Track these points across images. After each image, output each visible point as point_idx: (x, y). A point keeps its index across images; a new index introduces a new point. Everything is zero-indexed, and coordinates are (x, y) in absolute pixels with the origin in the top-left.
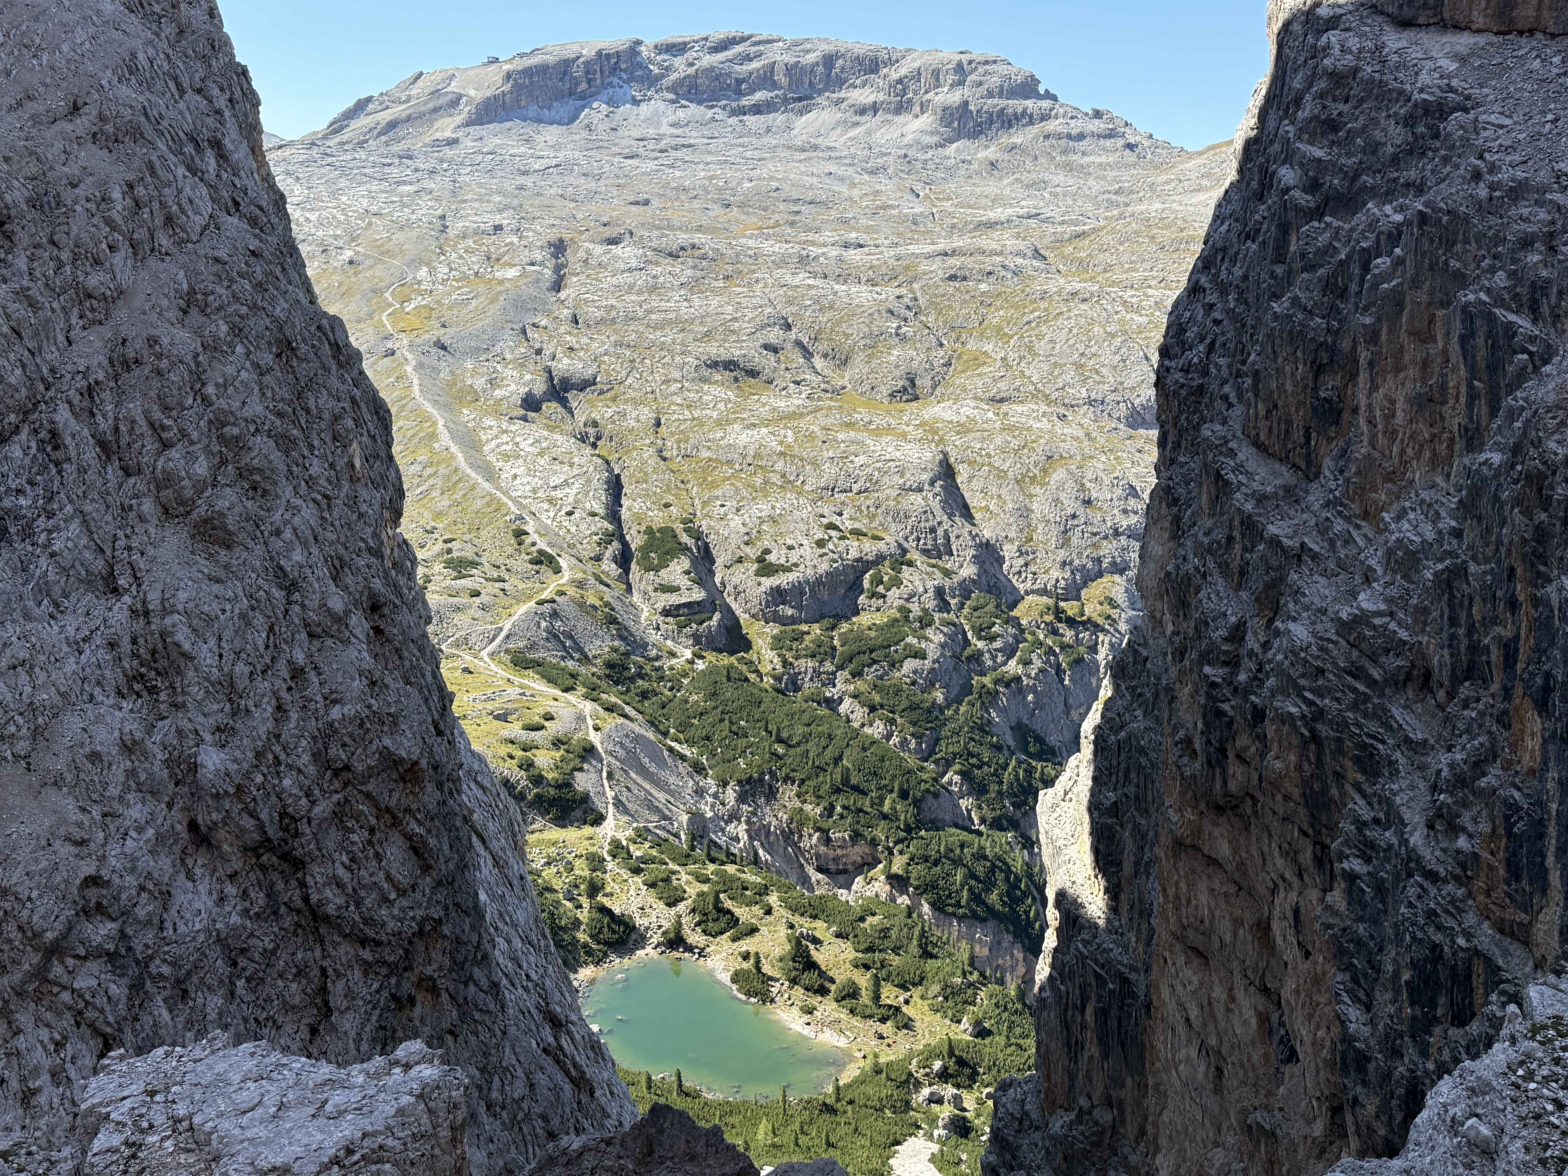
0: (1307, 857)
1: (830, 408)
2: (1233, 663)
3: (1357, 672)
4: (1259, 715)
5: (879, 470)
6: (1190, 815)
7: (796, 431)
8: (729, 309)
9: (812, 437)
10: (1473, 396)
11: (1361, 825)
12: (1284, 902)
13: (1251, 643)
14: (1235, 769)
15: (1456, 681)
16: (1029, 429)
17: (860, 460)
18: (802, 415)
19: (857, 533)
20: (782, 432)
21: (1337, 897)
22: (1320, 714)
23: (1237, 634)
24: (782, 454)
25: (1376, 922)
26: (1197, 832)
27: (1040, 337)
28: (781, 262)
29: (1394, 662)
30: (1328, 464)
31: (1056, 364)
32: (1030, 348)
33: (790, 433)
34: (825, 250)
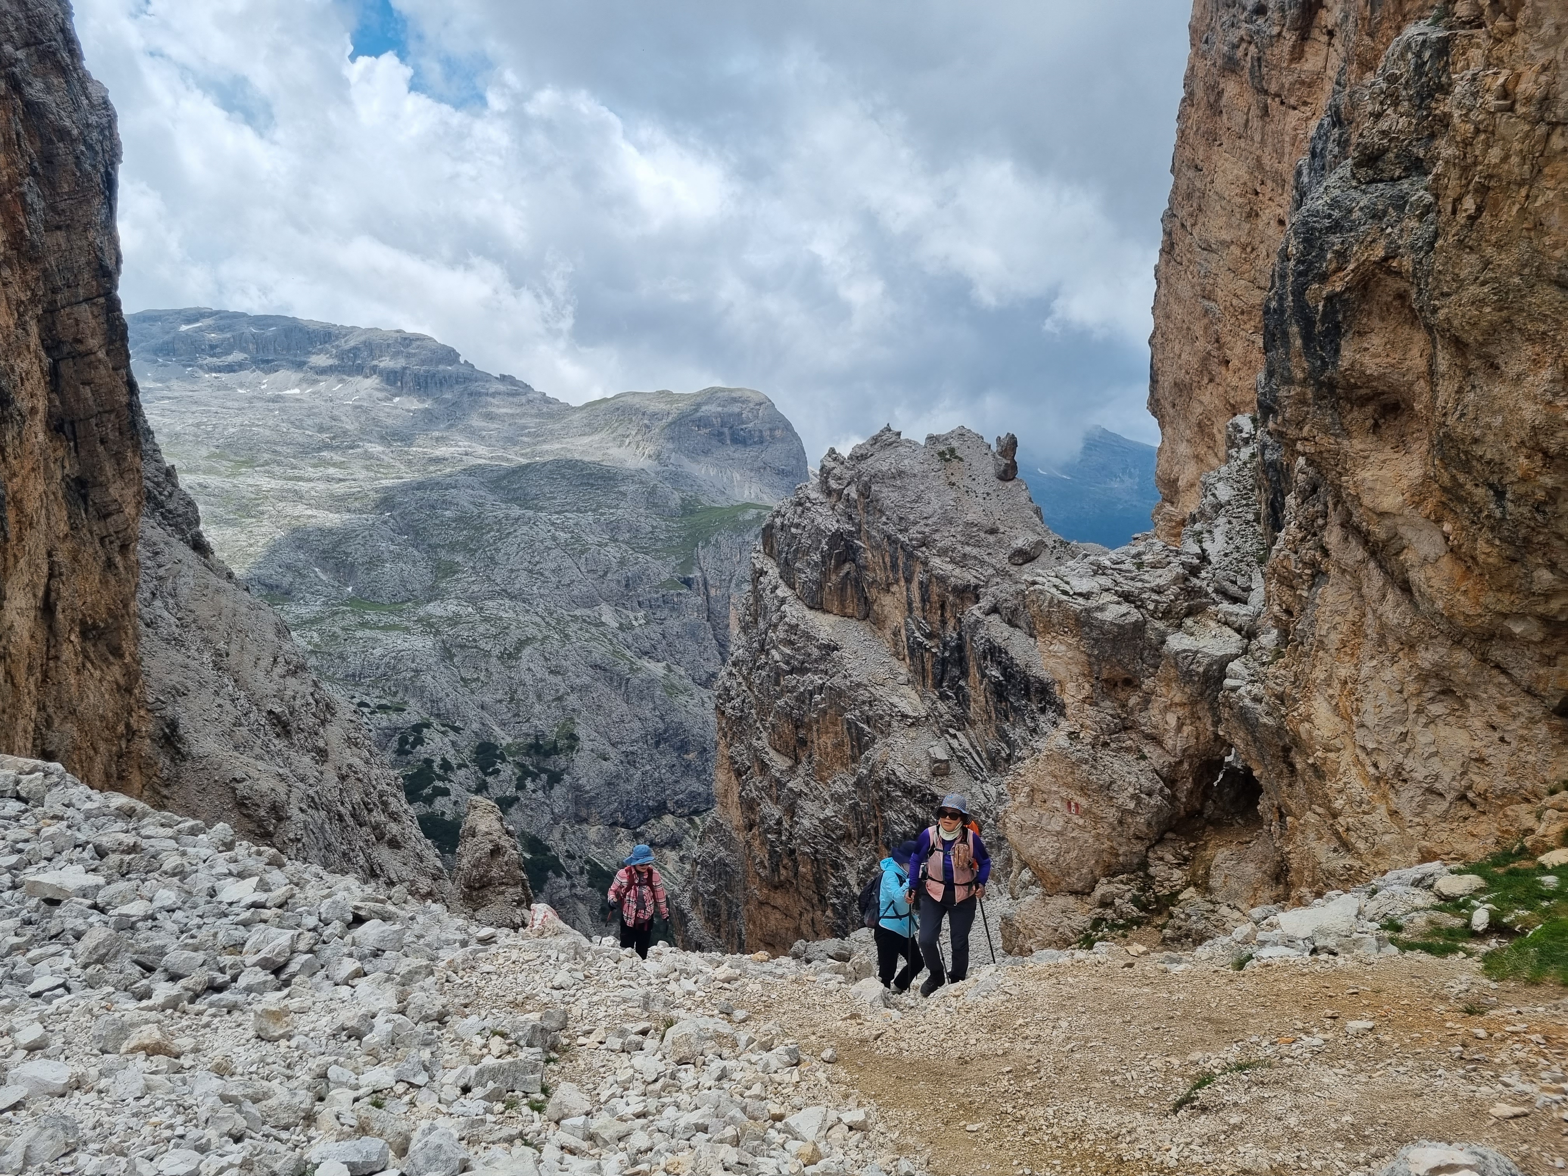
0: (815, 900)
1: (344, 612)
2: (779, 833)
3: (828, 836)
4: (792, 852)
5: (395, 658)
6: (765, 891)
7: (321, 633)
8: (243, 537)
9: (334, 636)
10: (853, 747)
11: (835, 887)
12: (807, 917)
13: (786, 825)
14: (783, 872)
15: (860, 837)
16: (501, 618)
17: (378, 652)
18: (322, 619)
19: (383, 708)
20: (309, 634)
21: (829, 913)
22: (817, 851)
23: (779, 822)
24: (312, 652)
25: (844, 919)
26: (768, 897)
27: (498, 550)
28: (282, 496)
29: (839, 832)
30: (804, 759)
31: (512, 571)
32: (492, 558)
33: (315, 635)
34: (312, 484)
